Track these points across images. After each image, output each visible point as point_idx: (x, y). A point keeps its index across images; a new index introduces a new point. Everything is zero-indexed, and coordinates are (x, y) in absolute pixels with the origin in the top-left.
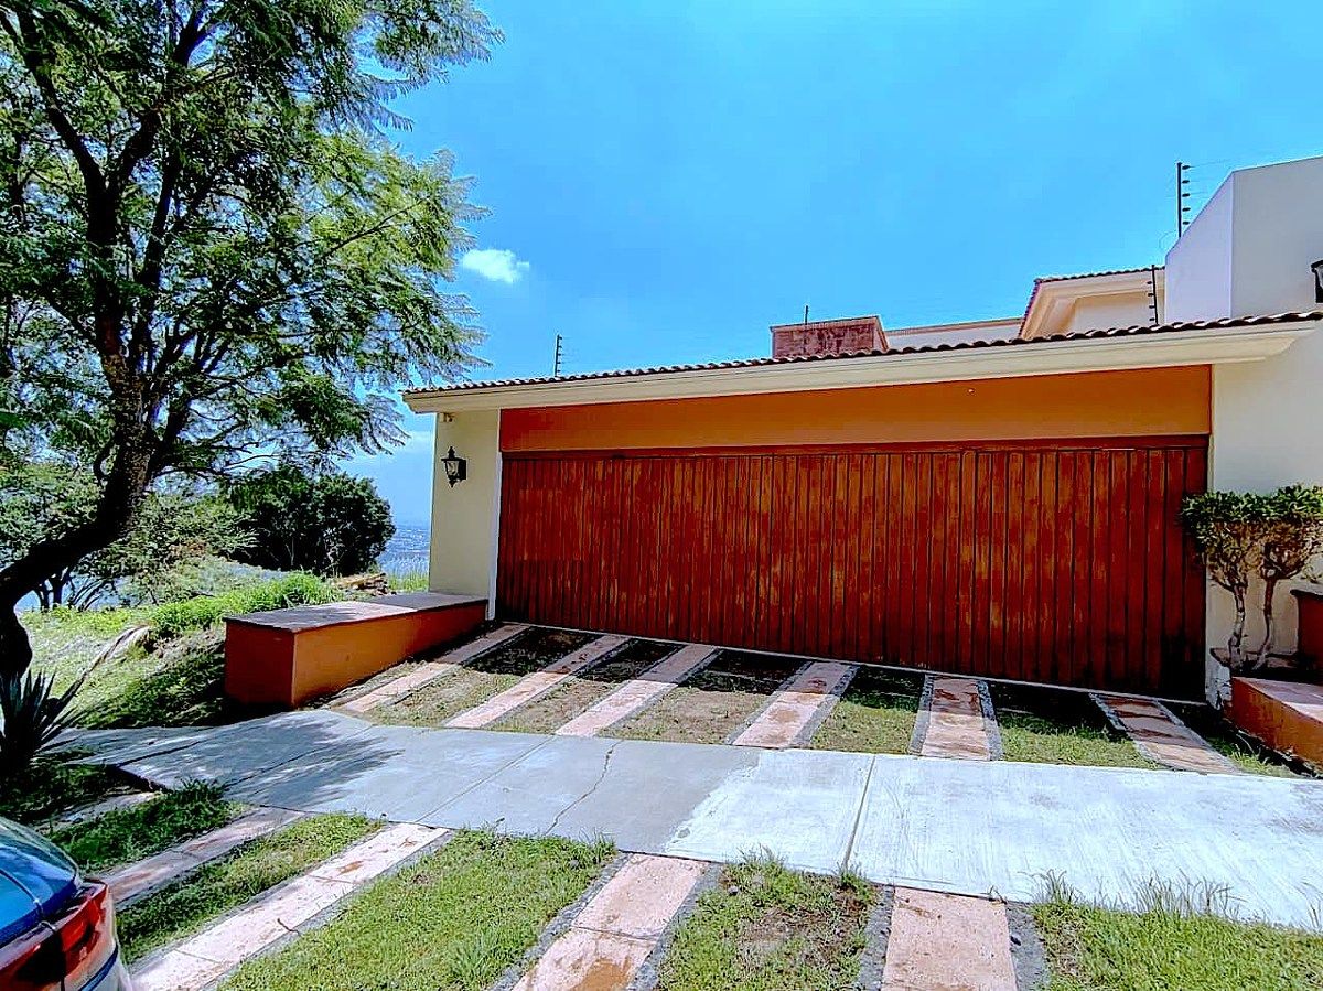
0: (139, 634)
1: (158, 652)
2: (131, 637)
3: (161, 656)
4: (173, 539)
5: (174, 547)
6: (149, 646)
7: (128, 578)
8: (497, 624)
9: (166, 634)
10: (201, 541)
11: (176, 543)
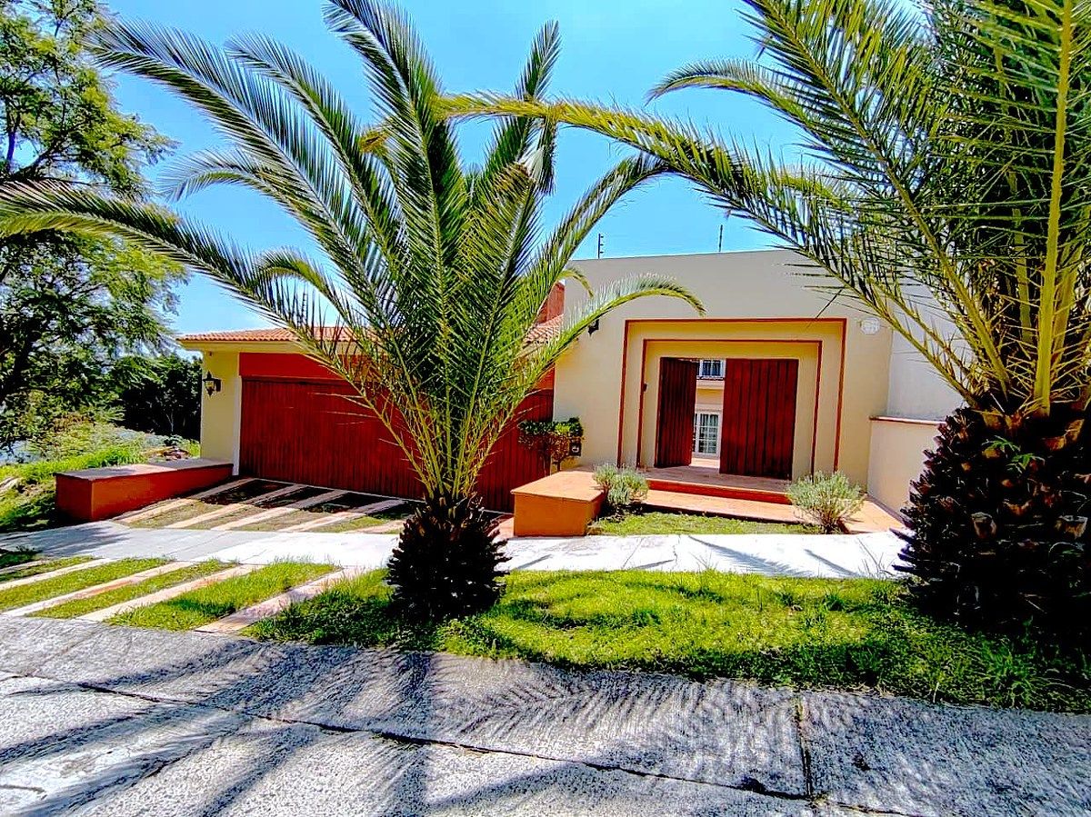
0: (15, 482)
1: (26, 493)
2: (8, 484)
3: (28, 495)
4: (57, 413)
5: (57, 420)
6: (20, 489)
7: (22, 443)
8: (236, 478)
9: (31, 482)
10: (79, 415)
11: (59, 417)
